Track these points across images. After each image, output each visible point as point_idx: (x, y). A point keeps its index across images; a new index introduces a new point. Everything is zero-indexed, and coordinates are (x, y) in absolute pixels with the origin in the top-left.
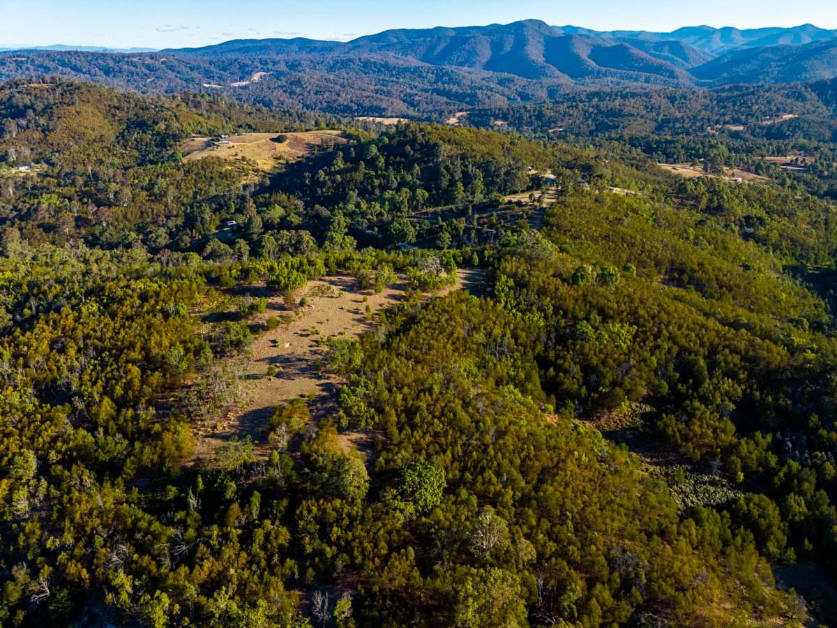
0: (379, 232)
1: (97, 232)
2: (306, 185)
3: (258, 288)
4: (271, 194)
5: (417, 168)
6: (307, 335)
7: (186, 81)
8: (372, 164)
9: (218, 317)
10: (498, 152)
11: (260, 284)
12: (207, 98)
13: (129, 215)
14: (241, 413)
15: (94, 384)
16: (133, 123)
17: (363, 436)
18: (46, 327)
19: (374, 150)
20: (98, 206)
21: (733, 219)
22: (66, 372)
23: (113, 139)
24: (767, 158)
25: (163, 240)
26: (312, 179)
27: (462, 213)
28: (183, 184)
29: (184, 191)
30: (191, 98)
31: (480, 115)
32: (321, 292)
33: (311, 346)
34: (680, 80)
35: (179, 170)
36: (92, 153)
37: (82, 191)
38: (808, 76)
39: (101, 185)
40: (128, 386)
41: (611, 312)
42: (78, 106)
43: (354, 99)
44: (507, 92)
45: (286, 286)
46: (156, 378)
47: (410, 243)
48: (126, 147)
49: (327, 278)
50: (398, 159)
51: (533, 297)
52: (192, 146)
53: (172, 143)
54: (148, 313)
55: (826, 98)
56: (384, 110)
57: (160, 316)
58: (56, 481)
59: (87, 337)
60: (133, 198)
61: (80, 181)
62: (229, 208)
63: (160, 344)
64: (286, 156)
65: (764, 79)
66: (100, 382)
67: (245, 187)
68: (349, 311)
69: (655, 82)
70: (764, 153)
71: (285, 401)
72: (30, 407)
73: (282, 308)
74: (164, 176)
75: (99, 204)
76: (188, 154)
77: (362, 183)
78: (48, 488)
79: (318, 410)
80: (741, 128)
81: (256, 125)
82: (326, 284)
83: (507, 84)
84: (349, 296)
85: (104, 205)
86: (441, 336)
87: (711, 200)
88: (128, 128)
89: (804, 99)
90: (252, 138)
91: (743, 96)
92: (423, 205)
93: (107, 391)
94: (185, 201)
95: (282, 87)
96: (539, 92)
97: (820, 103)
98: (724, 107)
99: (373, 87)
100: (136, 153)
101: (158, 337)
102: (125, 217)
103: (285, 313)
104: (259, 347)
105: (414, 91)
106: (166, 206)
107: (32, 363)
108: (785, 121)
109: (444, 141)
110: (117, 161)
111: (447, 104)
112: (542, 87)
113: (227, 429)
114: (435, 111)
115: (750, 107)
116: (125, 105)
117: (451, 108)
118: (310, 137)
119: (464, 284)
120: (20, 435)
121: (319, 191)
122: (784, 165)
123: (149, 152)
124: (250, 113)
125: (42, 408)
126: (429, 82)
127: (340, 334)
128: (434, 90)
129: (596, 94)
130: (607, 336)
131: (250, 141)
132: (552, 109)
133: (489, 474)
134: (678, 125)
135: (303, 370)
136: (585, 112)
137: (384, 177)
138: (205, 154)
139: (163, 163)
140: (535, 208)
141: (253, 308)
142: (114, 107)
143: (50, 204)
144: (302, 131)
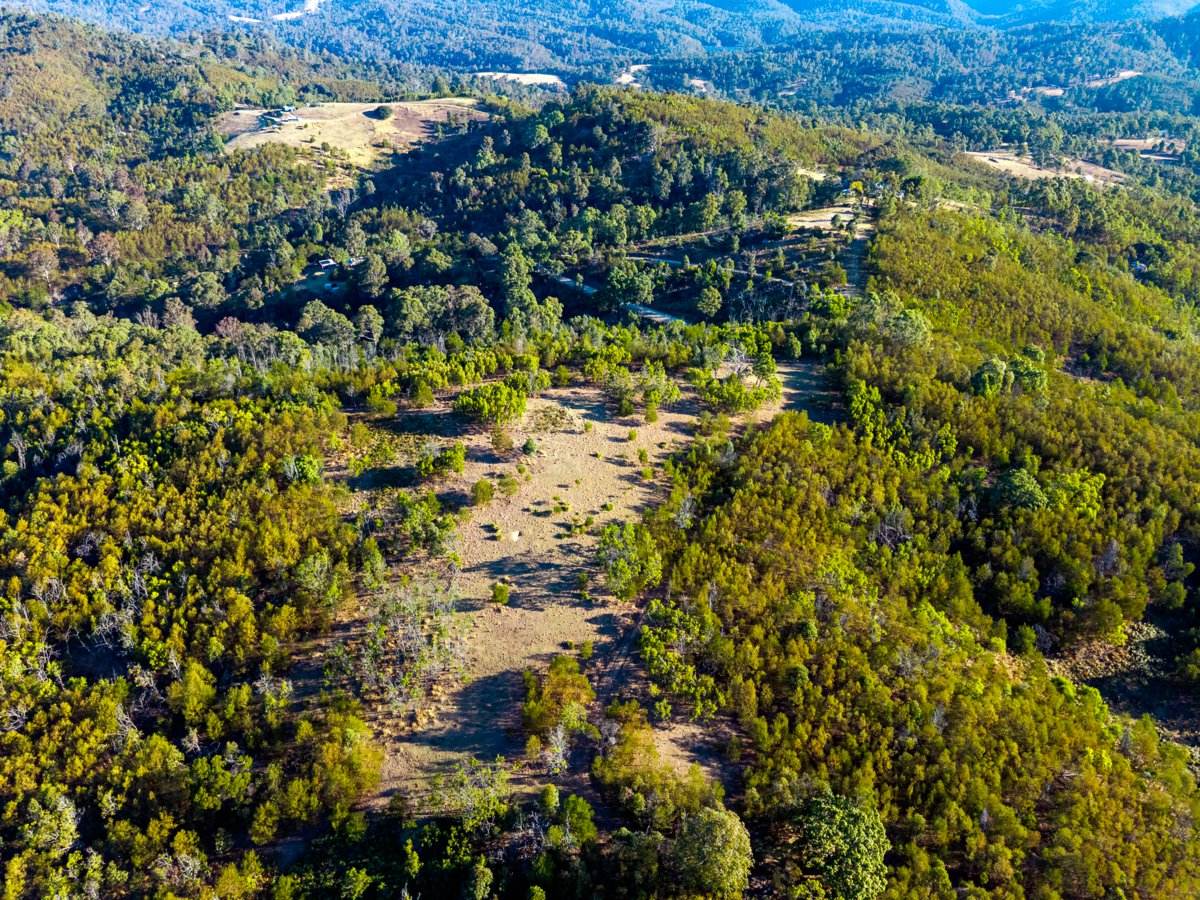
0: (584, 282)
1: (98, 277)
2: (436, 193)
3: (436, 417)
4: (380, 209)
5: (616, 165)
6: (547, 514)
7: (202, 10)
8: (541, 156)
9: (378, 479)
10: (742, 138)
11: (435, 407)
12: (246, 41)
13: (147, 246)
14: (457, 687)
15: (166, 633)
16: (132, 84)
17: (696, 730)
18: (54, 508)
19: (543, 133)
20: (96, 231)
21: (1118, 248)
22: (109, 609)
23: (103, 112)
24: (1118, 142)
25: (216, 296)
26: (445, 183)
27: (721, 249)
28: (231, 191)
29: (233, 202)
30: (220, 41)
31: (667, 71)
32: (549, 422)
33: (559, 536)
34: (955, 15)
35: (221, 166)
36: (72, 137)
37: (63, 205)
38: (1141, 9)
39: (96, 195)
40: (233, 636)
41: (1054, 449)
42: (39, 55)
43: (469, 42)
44: (701, 32)
45: (493, 415)
46: (285, 617)
47: (644, 304)
48: (126, 126)
49: (552, 392)
50: (583, 148)
51: (919, 423)
52: (237, 124)
53: (203, 118)
54: (248, 476)
55: (1177, 46)
56: (519, 60)
57: (271, 484)
58: (118, 854)
59: (136, 531)
60: (152, 216)
61: (58, 187)
62: (312, 234)
63: (281, 546)
64: (392, 142)
65: (1078, 14)
66: (176, 629)
67: (335, 195)
68: (608, 460)
69: (919, 17)
70: (1113, 133)
71: (536, 657)
72: (48, 688)
73: (489, 458)
74: (198, 177)
75: (96, 228)
76: (232, 138)
77: (528, 189)
78: (104, 869)
79: (601, 676)
80: (1059, 92)
81: (331, 87)
82: (554, 404)
83: (700, 20)
84: (601, 428)
85: (104, 228)
86: (789, 512)
87: (1083, 218)
88: (125, 92)
89: (1146, 47)
90: (335, 111)
91: (1058, 41)
92: (650, 232)
93: (194, 647)
94: (238, 220)
95: (355, 21)
96: (749, 33)
97: (1169, 54)
98: (1031, 59)
99: (496, 24)
100: (144, 137)
101: (276, 532)
102: (141, 249)
103: (499, 468)
104: (463, 539)
105: (560, 31)
106: (207, 229)
107: (38, 589)
108: (1124, 82)
109: (655, 119)
110: (114, 150)
111: (613, 50)
112: (752, 25)
113: (437, 724)
114: (596, 62)
115: (1070, 60)
116: (117, 54)
117: (621, 58)
118: (428, 110)
119: (789, 396)
120: (35, 751)
121: (459, 204)
122: (1143, 152)
123: (167, 135)
124: (315, 67)
125: (69, 686)
126: (580, 14)
127: (604, 507)
128: (591, 30)
129: (839, 36)
130: (1065, 498)
131: (333, 117)
132: (776, 61)
133: (954, 809)
134: (966, 87)
135: (555, 589)
136: (826, 65)
137: (563, 179)
138: (261, 139)
139: (192, 154)
140: (844, 241)
141: (442, 462)
142: (99, 56)
143: (11, 230)
144: (413, 99)
